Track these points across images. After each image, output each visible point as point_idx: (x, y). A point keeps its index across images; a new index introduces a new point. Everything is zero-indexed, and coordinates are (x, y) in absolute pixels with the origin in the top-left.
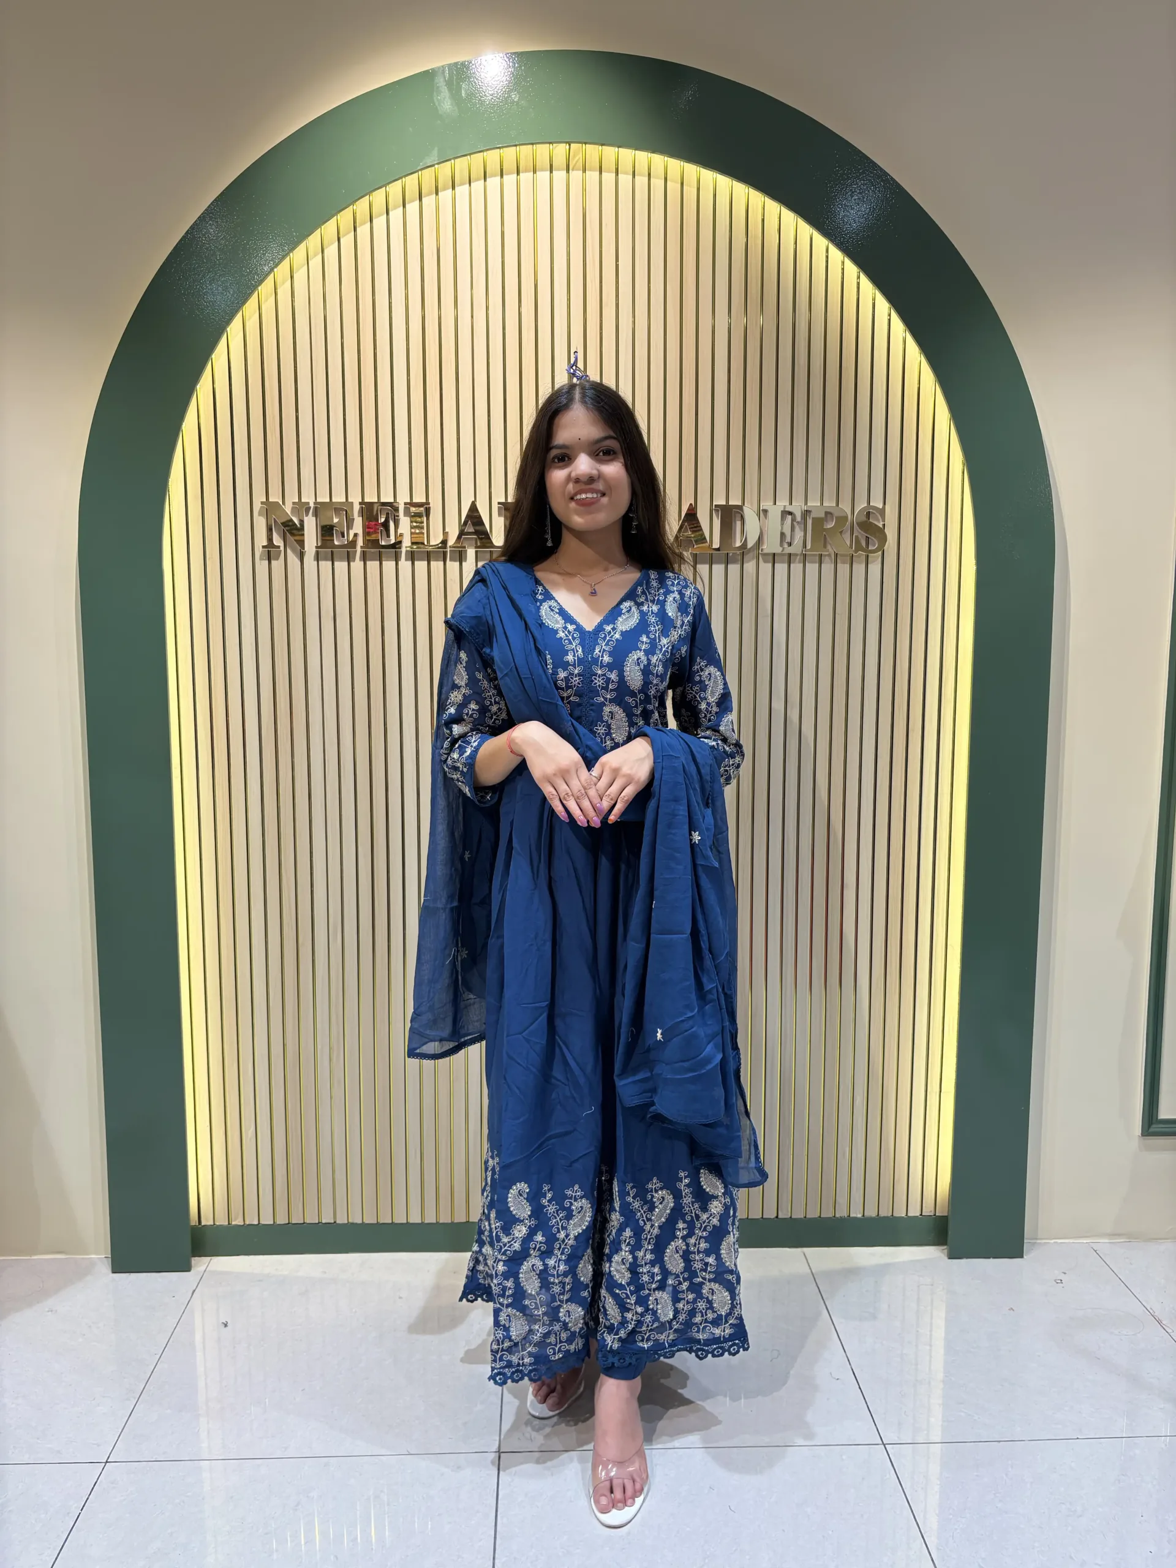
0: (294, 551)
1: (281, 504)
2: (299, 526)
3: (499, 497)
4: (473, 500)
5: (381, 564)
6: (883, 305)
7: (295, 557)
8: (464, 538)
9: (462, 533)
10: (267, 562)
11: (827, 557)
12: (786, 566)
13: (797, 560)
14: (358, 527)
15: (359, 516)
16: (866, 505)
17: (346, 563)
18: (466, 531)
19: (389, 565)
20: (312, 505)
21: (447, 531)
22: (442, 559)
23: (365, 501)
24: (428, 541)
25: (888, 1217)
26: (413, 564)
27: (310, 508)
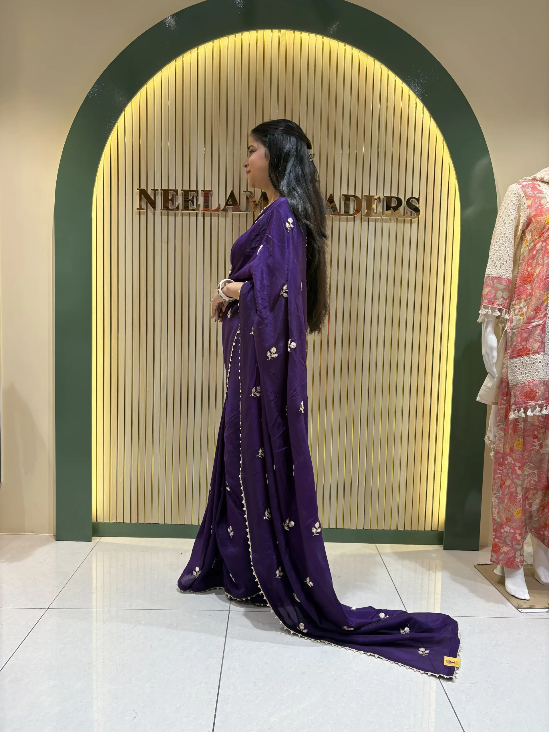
0: (151, 212)
1: (146, 190)
2: (153, 200)
3: (243, 188)
4: (232, 190)
5: (189, 218)
6: (420, 105)
7: (151, 214)
8: (227, 207)
9: (227, 204)
10: (139, 216)
11: (393, 221)
12: (374, 223)
13: (379, 221)
14: (180, 201)
15: (181, 196)
16: (411, 196)
17: (174, 217)
18: (228, 204)
19: (193, 219)
20: (159, 190)
21: (220, 203)
22: (217, 216)
23: (184, 189)
24: (211, 208)
25: (415, 531)
26: (204, 218)
27: (159, 192)
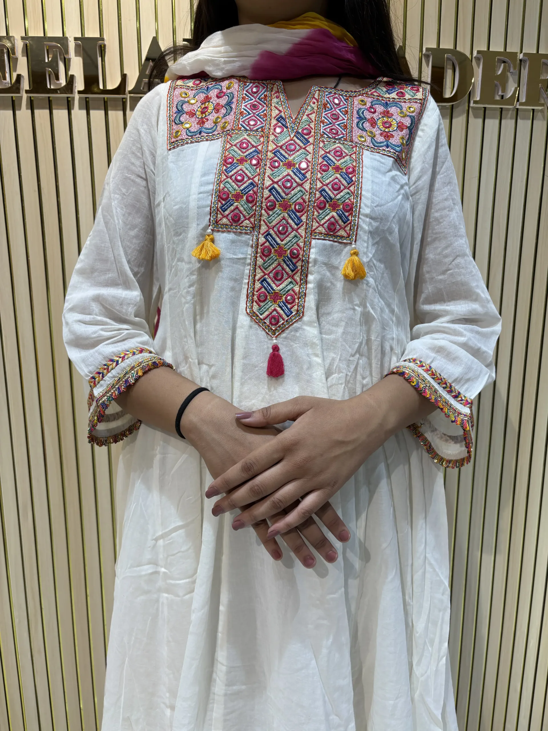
4: (155, 36)
5: (51, 113)
12: (497, 122)
13: (509, 116)
14: (22, 67)
15: (23, 56)
17: (11, 112)
19: (61, 114)
21: (125, 73)
22: (122, 108)
24: (104, 85)
26: (88, 114)
